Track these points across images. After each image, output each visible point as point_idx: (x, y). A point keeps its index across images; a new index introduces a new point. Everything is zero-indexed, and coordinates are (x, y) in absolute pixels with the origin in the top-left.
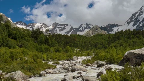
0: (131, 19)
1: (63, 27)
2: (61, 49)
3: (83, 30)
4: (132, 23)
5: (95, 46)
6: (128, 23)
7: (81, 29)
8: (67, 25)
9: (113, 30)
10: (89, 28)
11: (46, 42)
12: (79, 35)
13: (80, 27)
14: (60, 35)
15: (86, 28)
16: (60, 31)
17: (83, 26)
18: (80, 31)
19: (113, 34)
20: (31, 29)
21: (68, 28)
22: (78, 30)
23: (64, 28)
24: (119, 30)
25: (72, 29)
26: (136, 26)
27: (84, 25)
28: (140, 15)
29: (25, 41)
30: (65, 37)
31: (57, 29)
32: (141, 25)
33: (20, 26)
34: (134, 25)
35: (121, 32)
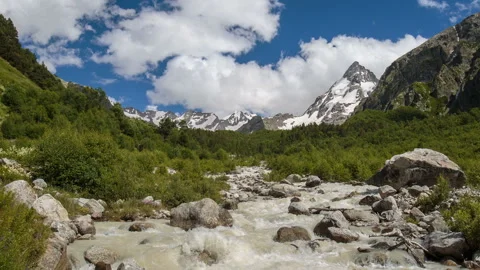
0: (313, 105)
1: (202, 117)
2: (209, 153)
3: (235, 124)
4: (316, 113)
5: (260, 150)
6: (310, 113)
7: (233, 122)
8: (209, 115)
9: (285, 124)
10: (246, 119)
11: (182, 141)
12: (230, 132)
13: (230, 118)
14: (199, 130)
15: (241, 120)
16: (197, 124)
17: (236, 116)
18: (230, 124)
19: (288, 131)
20: (148, 120)
21: (210, 120)
22: (227, 123)
23: (204, 120)
24: (295, 125)
25: (217, 120)
26: (322, 118)
27: (238, 116)
28: (328, 99)
29: (147, 139)
30: (209, 134)
31: (192, 120)
32: (330, 116)
33: (131, 116)
34: (318, 117)
35: (302, 128)
